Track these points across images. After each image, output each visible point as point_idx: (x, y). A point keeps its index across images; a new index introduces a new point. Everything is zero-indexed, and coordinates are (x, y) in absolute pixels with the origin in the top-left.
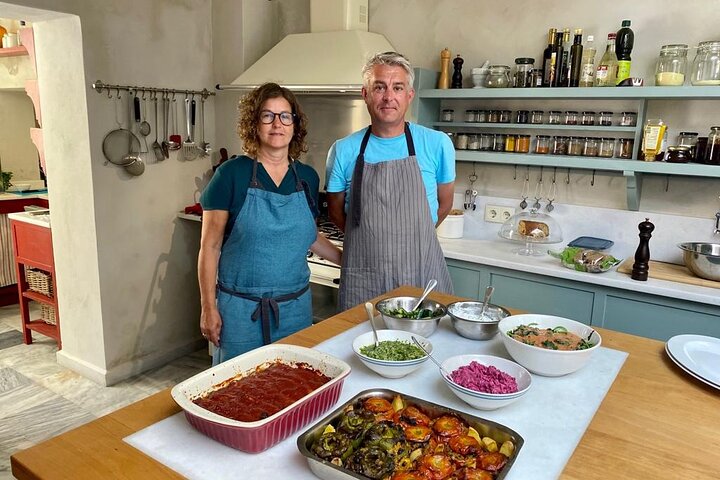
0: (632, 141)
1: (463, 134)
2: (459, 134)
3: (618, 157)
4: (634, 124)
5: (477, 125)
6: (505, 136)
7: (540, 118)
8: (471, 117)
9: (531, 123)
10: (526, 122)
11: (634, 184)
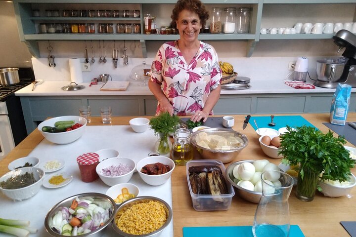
0: (140, 25)
1: (43, 24)
2: (41, 24)
3: (134, 33)
4: (139, 17)
5: (54, 19)
6: (70, 24)
7: (93, 14)
8: (49, 14)
9: (89, 17)
10: (86, 17)
11: (145, 46)
